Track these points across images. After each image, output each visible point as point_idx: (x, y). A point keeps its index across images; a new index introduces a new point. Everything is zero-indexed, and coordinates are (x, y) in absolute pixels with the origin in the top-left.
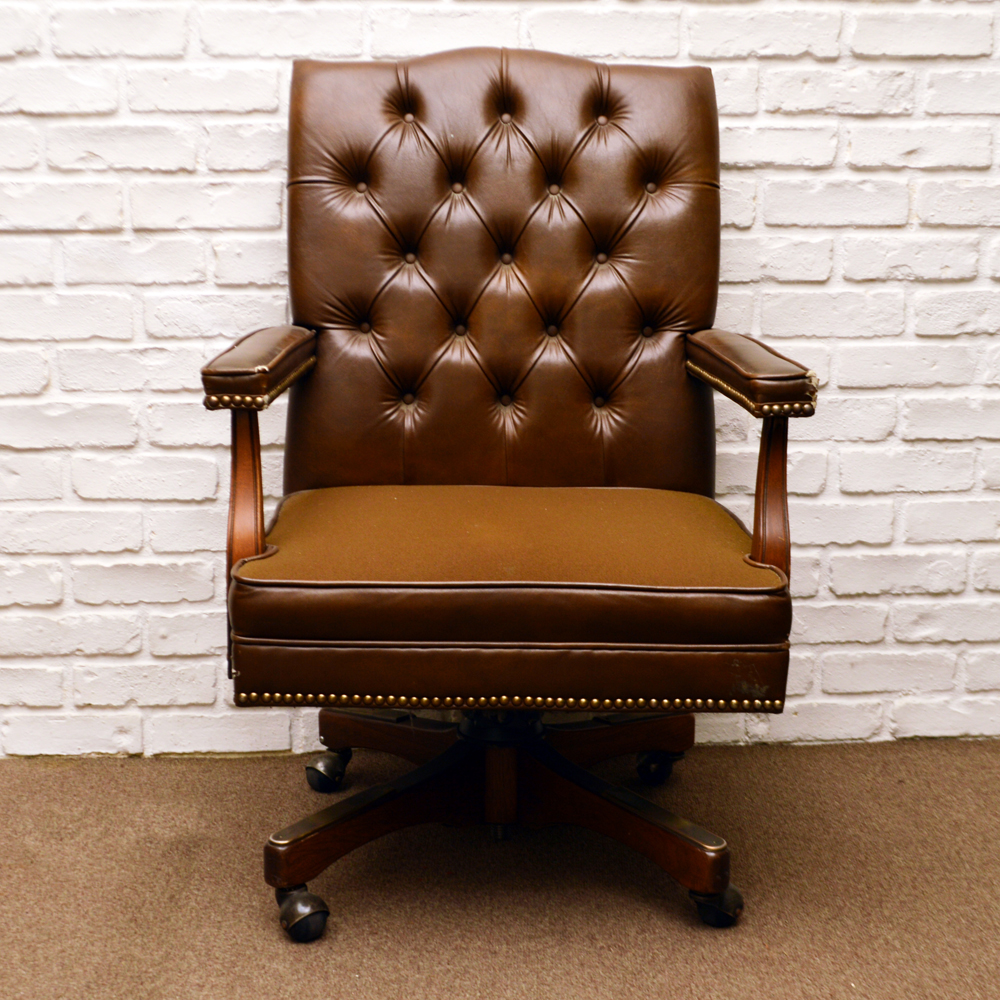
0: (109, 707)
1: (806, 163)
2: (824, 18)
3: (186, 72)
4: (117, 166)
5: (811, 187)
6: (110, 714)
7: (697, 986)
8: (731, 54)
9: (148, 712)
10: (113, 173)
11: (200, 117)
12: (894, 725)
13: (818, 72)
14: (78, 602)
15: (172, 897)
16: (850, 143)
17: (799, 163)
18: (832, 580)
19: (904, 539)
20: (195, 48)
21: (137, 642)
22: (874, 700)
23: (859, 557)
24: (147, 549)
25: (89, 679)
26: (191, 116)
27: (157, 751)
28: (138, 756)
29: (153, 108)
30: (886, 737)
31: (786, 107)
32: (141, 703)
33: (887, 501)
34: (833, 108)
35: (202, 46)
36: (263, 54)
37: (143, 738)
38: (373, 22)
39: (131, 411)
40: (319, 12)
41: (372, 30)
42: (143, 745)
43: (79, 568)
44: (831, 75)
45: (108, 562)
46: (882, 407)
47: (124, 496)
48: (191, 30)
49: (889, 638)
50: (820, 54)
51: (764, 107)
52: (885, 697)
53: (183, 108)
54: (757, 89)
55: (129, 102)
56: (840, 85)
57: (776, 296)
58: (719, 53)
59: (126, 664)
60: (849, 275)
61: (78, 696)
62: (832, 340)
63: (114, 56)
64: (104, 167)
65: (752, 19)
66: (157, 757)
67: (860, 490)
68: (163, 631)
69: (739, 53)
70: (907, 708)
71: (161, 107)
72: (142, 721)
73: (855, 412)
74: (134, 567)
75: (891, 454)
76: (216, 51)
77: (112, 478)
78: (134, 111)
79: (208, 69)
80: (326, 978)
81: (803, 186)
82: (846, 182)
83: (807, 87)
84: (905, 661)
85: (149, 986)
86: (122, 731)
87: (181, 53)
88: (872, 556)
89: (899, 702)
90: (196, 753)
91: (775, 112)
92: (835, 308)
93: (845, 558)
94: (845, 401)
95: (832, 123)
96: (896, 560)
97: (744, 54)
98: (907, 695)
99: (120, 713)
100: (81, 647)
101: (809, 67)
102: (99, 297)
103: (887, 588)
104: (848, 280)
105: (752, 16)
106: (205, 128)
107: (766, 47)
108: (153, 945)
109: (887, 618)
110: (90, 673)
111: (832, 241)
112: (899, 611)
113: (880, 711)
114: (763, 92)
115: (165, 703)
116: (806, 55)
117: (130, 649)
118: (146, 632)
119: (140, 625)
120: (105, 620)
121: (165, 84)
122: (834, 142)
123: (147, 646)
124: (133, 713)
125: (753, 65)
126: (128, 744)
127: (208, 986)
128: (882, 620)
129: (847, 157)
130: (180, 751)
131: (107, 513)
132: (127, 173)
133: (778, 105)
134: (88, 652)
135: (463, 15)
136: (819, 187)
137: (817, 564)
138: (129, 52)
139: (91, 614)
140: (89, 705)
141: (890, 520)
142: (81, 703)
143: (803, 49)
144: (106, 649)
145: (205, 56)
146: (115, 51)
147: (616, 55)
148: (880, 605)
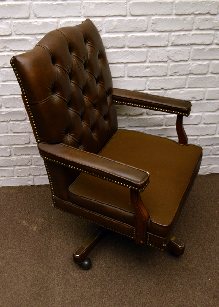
0: (25, 176)
1: (204, 43)
2: (214, 3)
3: (30, 22)
4: (13, 50)
5: (205, 50)
6: (26, 177)
7: (174, 281)
8: (187, 13)
9: (35, 176)
10: (12, 51)
11: (36, 35)
12: (210, 171)
13: (211, 18)
14: (15, 155)
15: (47, 246)
16: (217, 38)
17: (202, 43)
18: (199, 143)
19: (218, 133)
20: (32, 15)
21: (31, 163)
22: (206, 166)
23: (206, 138)
24: (31, 142)
25: (20, 171)
26: (33, 35)
27: (38, 184)
28: (34, 186)
29: (22, 33)
30: (208, 173)
31: (201, 28)
32: (33, 175)
33: (215, 125)
34: (214, 28)
35: (35, 15)
36: (52, 16)
37: (34, 182)
38: (84, 6)
39: (24, 112)
40: (68, 4)
41: (84, 9)
42: (34, 183)
43: (14, 148)
44: (214, 19)
45: (22, 146)
46: (217, 104)
47: (24, 131)
48: (30, 10)
49: (211, 154)
50: (212, 13)
51: (194, 28)
52: (209, 166)
53: (30, 33)
54: (193, 23)
55: (15, 32)
56: (216, 22)
57: (193, 78)
58: (183, 13)
59: (28, 167)
60: (212, 72)
61: (18, 174)
62: (206, 88)
63: (9, 18)
64: (9, 50)
65: (194, 3)
66: (38, 186)
67: (209, 123)
68: (36, 160)
69: (189, 13)
70: (213, 168)
71: (24, 33)
72: (33, 179)
73: (209, 105)
74: (28, 147)
75: (217, 114)
76: (39, 16)
77: (20, 127)
78: (16, 34)
79: (37, 22)
80: (87, 280)
81: (203, 49)
82: (215, 48)
83: (207, 22)
84: (214, 158)
85: (46, 285)
86: (28, 181)
87: (29, 17)
88: (209, 138)
89: (212, 167)
90: (47, 184)
91: (198, 29)
92: (207, 80)
93: (203, 138)
94: (207, 103)
95: (213, 32)
96: (215, 138)
97: (191, 13)
98: (214, 165)
99: (28, 177)
100: (17, 164)
101: (208, 17)
102: (12, 84)
103: (212, 144)
104: (212, 73)
105: (194, 2)
106: (37, 39)
107: (197, 11)
108: (45, 267)
109: (211, 150)
110: (19, 169)
111: (209, 63)
112: (214, 148)
113: (207, 168)
114: (195, 24)
115: (39, 174)
116: (208, 13)
117: (29, 164)
118: (33, 160)
119: (31, 159)
120: (22, 158)
121: (25, 26)
122: (213, 37)
123: (33, 163)
124: (31, 177)
125: (192, 16)
126: (30, 183)
127: (60, 284)
128: (210, 150)
129: (216, 41)
130: (43, 184)
131: (20, 135)
132: (16, 51)
133: (198, 27)
134: (19, 165)
135: (111, 3)
136: (207, 50)
137: (196, 140)
138: (13, 17)
139: (19, 157)
140: (20, 176)
141: (215, 130)
142: (18, 176)
143: (207, 12)
144: (23, 164)
145: (35, 17)
146: (9, 17)
147: (154, 14)
148: (210, 147)
